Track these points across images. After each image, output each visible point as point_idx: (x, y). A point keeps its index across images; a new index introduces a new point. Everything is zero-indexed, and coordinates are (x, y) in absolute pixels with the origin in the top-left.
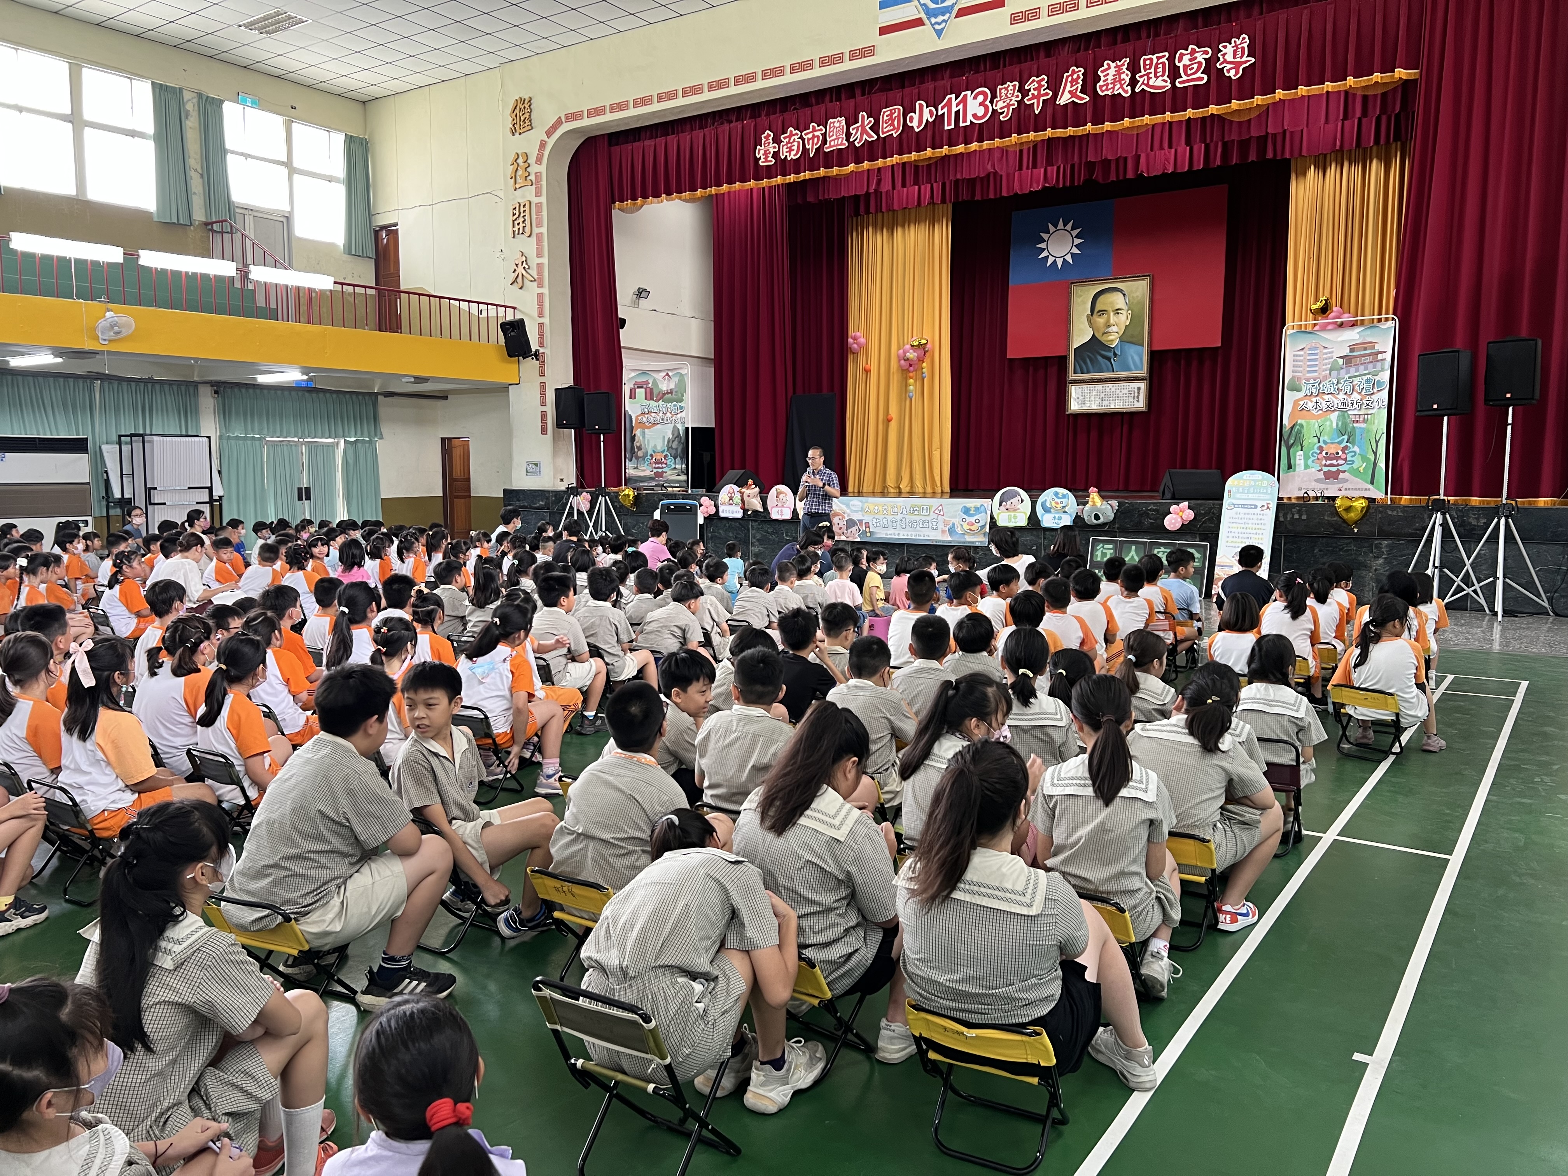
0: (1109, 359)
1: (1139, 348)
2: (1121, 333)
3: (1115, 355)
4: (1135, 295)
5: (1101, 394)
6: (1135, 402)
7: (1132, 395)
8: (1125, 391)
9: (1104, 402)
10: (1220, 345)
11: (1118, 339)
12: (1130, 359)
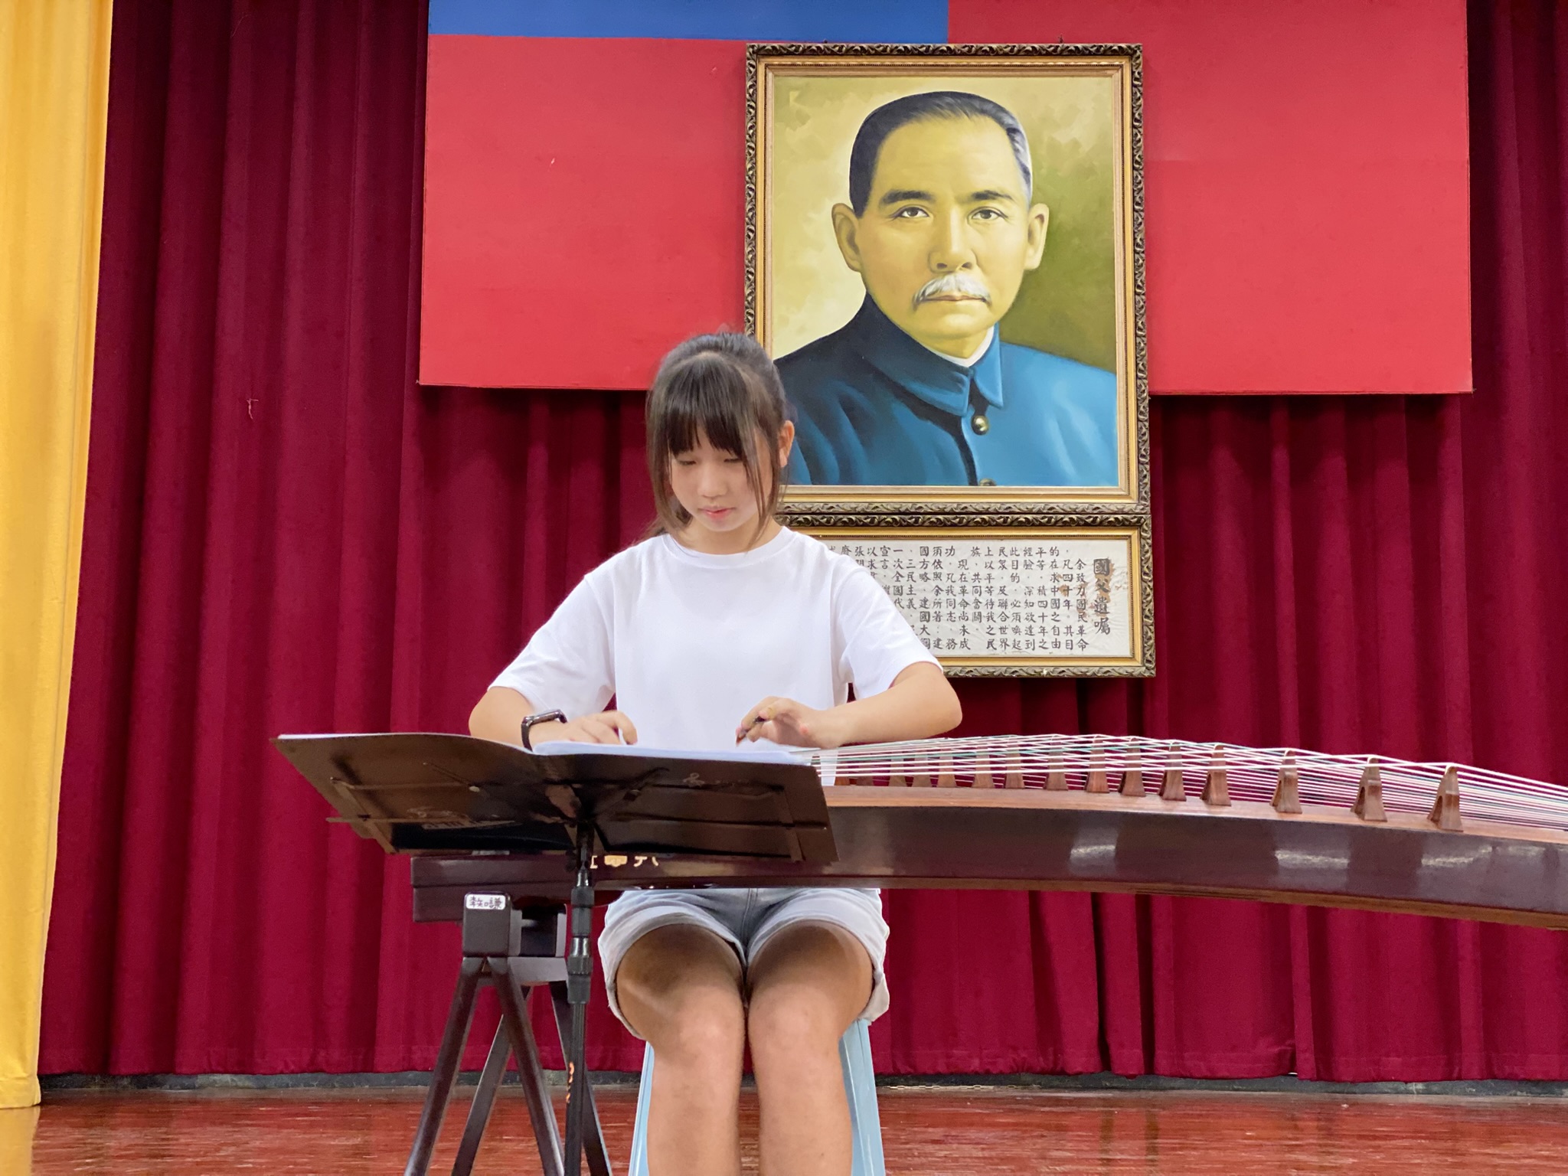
0: (950, 423)
1: (1092, 377)
2: (1005, 300)
3: (979, 403)
4: (1063, 137)
5: (919, 585)
6: (1089, 627)
7: (1074, 597)
8: (1039, 578)
9: (932, 626)
10: (1467, 386)
11: (991, 331)
12: (1052, 428)
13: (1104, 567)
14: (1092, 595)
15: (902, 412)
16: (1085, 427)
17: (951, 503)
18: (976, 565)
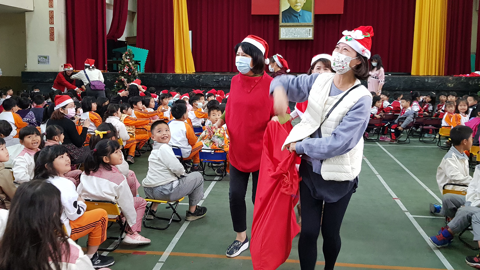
0: (297, 17)
1: (310, 13)
2: (302, 6)
5: (294, 32)
6: (309, 35)
7: (307, 33)
8: (304, 31)
9: (295, 35)
10: (343, 13)
11: (301, 9)
12: (306, 18)
13: (310, 30)
14: (309, 32)
15: (293, 16)
16: (309, 17)
17: (297, 24)
18: (299, 30)
